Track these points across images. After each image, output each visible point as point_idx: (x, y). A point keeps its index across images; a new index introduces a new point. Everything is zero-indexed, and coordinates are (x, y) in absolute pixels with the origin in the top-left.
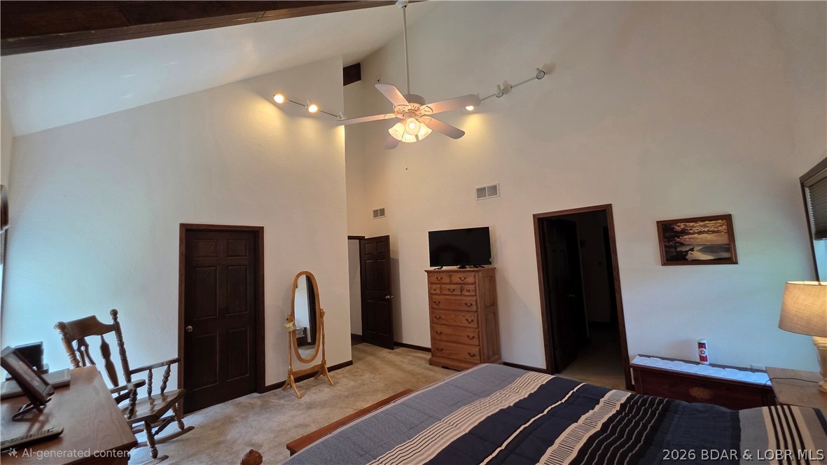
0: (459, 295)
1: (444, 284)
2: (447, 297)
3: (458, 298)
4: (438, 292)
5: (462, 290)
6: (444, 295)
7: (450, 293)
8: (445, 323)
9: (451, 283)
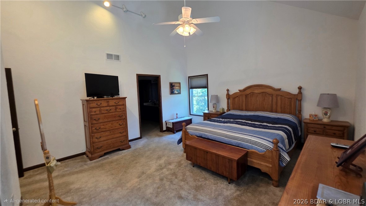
0: (114, 112)
1: (103, 107)
2: (105, 115)
3: (114, 114)
4: (98, 112)
5: (116, 109)
6: (103, 113)
7: (108, 112)
8: (104, 130)
9: (108, 106)
